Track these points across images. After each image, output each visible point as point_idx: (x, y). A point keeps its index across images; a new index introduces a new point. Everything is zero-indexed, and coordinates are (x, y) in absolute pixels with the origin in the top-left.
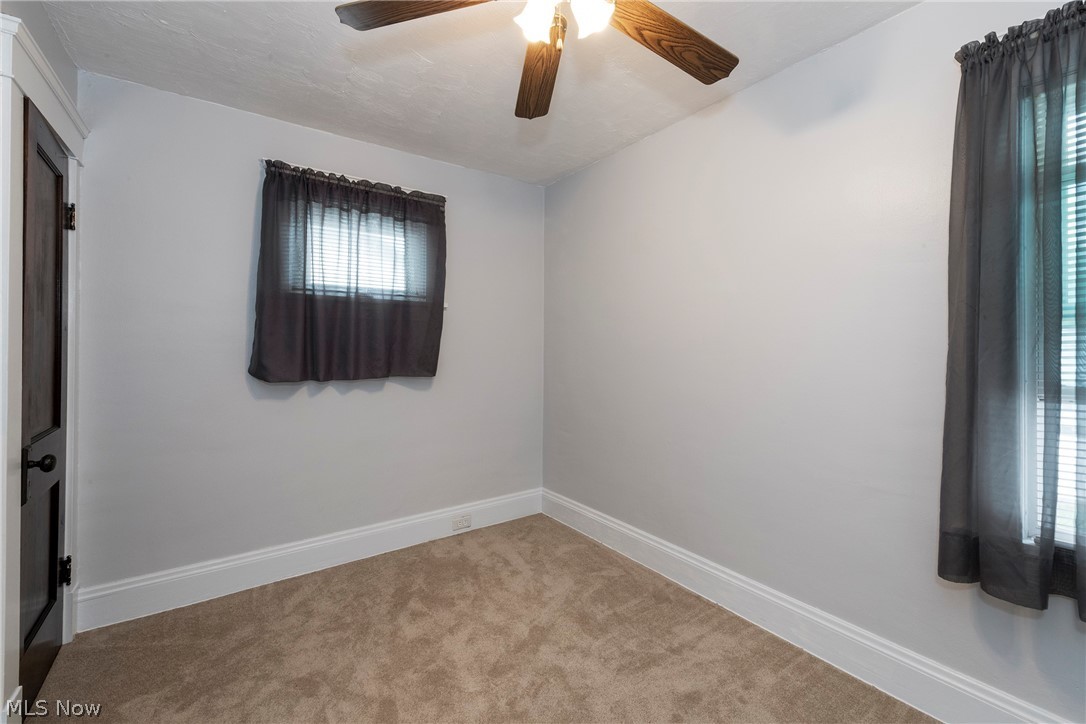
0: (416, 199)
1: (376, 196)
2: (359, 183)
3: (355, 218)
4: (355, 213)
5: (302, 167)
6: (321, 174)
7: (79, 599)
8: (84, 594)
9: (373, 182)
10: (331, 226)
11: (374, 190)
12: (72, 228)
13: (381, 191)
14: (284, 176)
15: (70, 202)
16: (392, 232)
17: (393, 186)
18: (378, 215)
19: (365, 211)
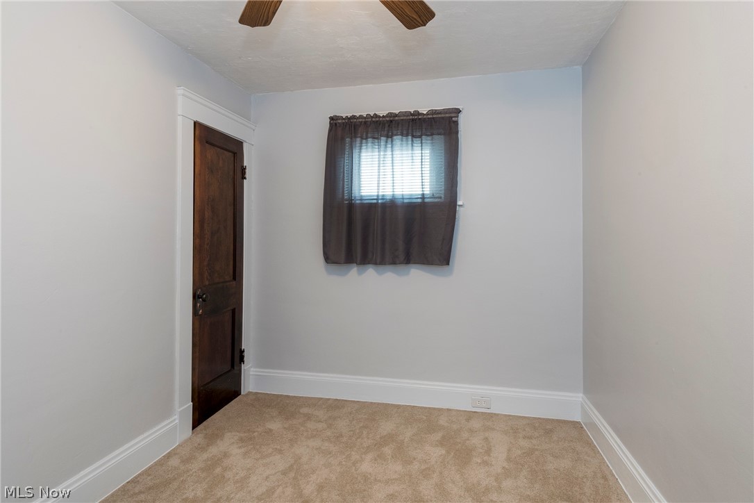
0: (431, 116)
1: (398, 123)
2: (387, 116)
3: (383, 143)
4: (383, 139)
5: (349, 115)
6: (361, 117)
7: (251, 373)
8: (253, 371)
9: (397, 112)
10: (367, 152)
11: (397, 118)
12: (245, 178)
13: (402, 118)
14: (338, 125)
15: (245, 165)
16: (410, 148)
17: (412, 111)
18: (400, 137)
19: (390, 136)
